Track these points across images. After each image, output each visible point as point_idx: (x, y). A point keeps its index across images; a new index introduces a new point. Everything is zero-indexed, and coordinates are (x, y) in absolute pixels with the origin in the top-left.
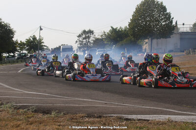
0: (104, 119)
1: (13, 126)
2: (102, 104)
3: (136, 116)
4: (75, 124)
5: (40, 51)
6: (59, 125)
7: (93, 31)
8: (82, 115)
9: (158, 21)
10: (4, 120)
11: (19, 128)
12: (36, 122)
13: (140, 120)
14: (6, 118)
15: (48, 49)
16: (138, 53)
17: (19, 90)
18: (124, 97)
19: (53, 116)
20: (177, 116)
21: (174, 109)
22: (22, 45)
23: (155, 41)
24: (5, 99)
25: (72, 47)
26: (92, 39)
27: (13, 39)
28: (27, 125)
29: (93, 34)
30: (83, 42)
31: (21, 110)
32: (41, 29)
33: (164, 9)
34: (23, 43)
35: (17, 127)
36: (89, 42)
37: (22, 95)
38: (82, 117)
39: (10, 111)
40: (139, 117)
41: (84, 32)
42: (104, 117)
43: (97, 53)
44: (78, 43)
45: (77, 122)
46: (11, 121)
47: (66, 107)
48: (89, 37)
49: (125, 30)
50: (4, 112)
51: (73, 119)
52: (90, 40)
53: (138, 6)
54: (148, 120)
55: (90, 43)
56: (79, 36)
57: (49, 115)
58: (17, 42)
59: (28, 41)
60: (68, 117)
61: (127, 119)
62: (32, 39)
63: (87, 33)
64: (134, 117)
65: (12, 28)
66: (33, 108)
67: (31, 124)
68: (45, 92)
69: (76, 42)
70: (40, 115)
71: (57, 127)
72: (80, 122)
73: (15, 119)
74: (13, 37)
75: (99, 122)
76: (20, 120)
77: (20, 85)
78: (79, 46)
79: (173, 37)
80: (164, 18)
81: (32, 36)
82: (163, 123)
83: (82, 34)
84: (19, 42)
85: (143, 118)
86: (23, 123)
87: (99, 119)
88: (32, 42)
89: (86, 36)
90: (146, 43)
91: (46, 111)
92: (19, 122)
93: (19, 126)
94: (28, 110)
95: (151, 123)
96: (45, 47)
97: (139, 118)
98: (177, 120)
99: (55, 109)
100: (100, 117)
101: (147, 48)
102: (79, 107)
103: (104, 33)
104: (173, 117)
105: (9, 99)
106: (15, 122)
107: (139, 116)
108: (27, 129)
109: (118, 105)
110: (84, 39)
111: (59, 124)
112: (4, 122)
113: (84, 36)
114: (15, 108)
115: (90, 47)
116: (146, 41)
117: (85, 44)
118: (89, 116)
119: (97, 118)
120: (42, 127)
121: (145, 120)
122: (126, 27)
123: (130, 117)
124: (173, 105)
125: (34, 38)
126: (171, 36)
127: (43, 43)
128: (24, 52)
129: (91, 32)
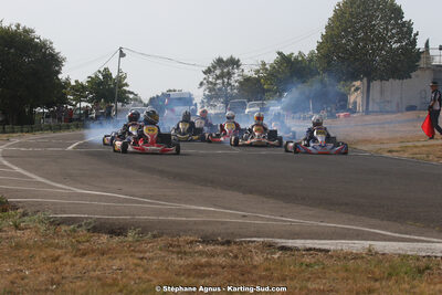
0: (235, 248)
1: (44, 260)
2: (236, 216)
3: (303, 241)
4: (174, 256)
5: (119, 104)
6: (142, 259)
7: (239, 61)
8: (192, 238)
9: (384, 39)
10: (28, 247)
11: (57, 263)
12: (93, 251)
13: (310, 249)
14: (31, 242)
15: (137, 100)
16: (338, 110)
17: (64, 187)
18: (284, 205)
19: (131, 239)
20: (388, 243)
21: (386, 229)
22: (79, 90)
23: (376, 85)
24: (31, 205)
25: (190, 95)
26: (236, 78)
27: (60, 76)
28: (75, 256)
29: (238, 66)
30: (215, 84)
31: (64, 228)
32: (122, 55)
33: (398, 12)
34: (82, 85)
35: (54, 261)
36: (229, 84)
37: (70, 196)
38: (191, 242)
39: (43, 228)
40: (310, 243)
41: (220, 62)
42: (235, 243)
43: (247, 110)
44: (204, 87)
45: (178, 253)
46: (41, 250)
47: (160, 222)
48: (229, 75)
49: (311, 60)
50: (27, 232)
51: (171, 245)
52: (232, 81)
53: (338, 5)
54: (328, 251)
55: (233, 87)
56: (208, 72)
57: (122, 238)
58: (67, 83)
59: (94, 81)
60: (161, 242)
61: (283, 248)
62: (101, 77)
63: (226, 65)
64: (299, 243)
65: (56, 51)
66: (90, 223)
67: (84, 255)
68: (119, 191)
69: (201, 84)
70: (104, 238)
71: (135, 261)
72: (185, 253)
73: (50, 245)
74: (58, 72)
75: (225, 254)
76: (62, 248)
77: (67, 177)
78: (207, 93)
79: (417, 76)
80: (398, 33)
81: (102, 70)
82: (356, 257)
83: (214, 67)
84: (73, 83)
85: (318, 247)
86: (66, 253)
87: (225, 248)
88: (101, 83)
89: (222, 73)
90: (357, 89)
91: (116, 230)
92: (59, 252)
93: (57, 259)
94: (80, 226)
95: (332, 256)
96: (131, 96)
97: (309, 246)
98: (386, 251)
99: (135, 225)
100: (228, 243)
101: (359, 100)
102: (187, 223)
103: (264, 64)
104: (379, 246)
105: (40, 204)
106: (50, 252)
107: (308, 241)
108: (74, 265)
109: (268, 220)
110: (218, 78)
111: (141, 256)
112: (27, 251)
113: (218, 72)
114: (51, 223)
115: (232, 97)
116: (357, 83)
117: (220, 89)
118: (206, 241)
119: (223, 244)
120: (104, 262)
121: (320, 250)
122: (312, 53)
123: (290, 243)
124: (385, 222)
125: (107, 75)
126: (413, 74)
127: (126, 85)
128: (84, 104)
129: (234, 63)
